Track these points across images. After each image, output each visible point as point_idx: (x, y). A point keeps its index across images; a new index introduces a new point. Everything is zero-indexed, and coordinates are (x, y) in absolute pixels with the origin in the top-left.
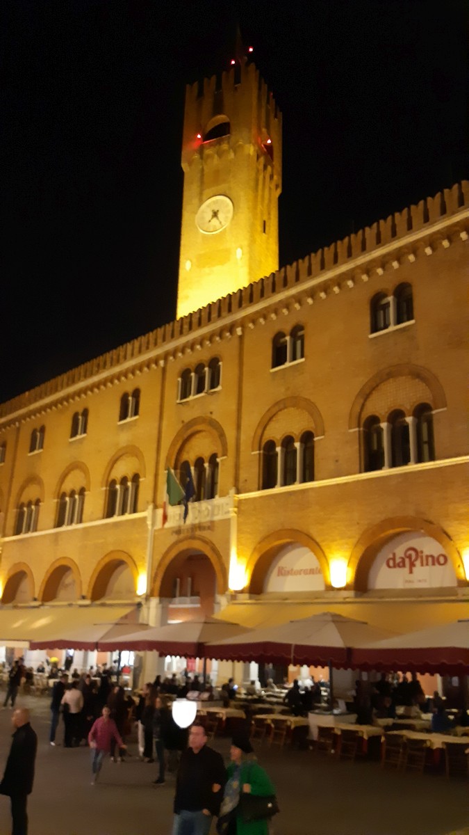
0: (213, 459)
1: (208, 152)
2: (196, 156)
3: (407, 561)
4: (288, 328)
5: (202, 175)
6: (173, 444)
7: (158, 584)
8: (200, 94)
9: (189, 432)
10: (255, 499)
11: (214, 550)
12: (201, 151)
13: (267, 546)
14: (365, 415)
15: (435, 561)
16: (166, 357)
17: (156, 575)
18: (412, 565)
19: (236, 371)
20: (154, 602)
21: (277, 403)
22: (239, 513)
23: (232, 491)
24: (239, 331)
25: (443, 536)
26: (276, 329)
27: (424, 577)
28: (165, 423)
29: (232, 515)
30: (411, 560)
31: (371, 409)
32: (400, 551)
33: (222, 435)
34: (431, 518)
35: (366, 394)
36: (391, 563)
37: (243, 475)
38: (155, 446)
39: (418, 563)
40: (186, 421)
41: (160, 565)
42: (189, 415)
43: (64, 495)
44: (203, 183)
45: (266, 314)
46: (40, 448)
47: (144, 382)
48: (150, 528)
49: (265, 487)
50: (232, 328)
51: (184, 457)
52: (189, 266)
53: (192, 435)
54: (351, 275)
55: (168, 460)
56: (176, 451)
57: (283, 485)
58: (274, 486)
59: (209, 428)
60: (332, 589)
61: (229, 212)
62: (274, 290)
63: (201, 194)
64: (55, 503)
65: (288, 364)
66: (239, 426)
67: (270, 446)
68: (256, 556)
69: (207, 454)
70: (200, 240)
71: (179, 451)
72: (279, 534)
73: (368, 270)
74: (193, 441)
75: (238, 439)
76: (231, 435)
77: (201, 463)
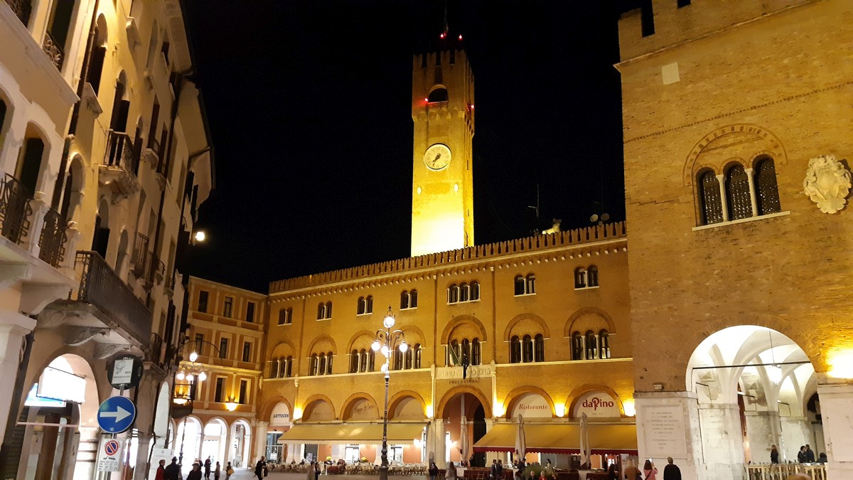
0: (475, 341)
1: (431, 110)
2: (423, 112)
3: (593, 404)
4: (525, 274)
5: (428, 127)
6: (446, 329)
7: (442, 411)
8: (424, 65)
9: (458, 323)
10: (507, 367)
11: (481, 394)
12: (427, 108)
13: (516, 394)
14: (572, 331)
15: (608, 404)
16: (437, 273)
17: (439, 406)
18: (596, 406)
19: (491, 292)
20: (439, 422)
21: (520, 315)
22: (496, 374)
23: (493, 362)
24: (492, 269)
25: (614, 394)
26: (517, 272)
27: (602, 412)
28: (438, 315)
29: (493, 374)
30: (596, 403)
31: (575, 328)
32: (590, 399)
33: (482, 328)
34: (608, 385)
35: (573, 320)
36: (585, 405)
37: (498, 354)
38: (433, 328)
39: (599, 405)
40: (455, 316)
41: (442, 401)
42: (457, 313)
43: (356, 351)
44: (428, 132)
45: (510, 262)
46: (328, 317)
47: (419, 285)
48: (433, 379)
49: (513, 361)
50: (487, 266)
51: (454, 337)
52: (419, 190)
53: (460, 325)
54: (564, 254)
55: (443, 338)
56: (449, 334)
57: (525, 361)
58: (519, 361)
59: (473, 323)
60: (557, 417)
61: (448, 157)
62: (515, 250)
63: (427, 141)
64: (348, 356)
65: (525, 294)
66: (494, 325)
67: (515, 338)
68: (510, 399)
69: (470, 339)
70: (427, 174)
71: (451, 333)
72: (524, 387)
73: (574, 253)
74: (460, 329)
75: (494, 332)
76: (489, 329)
77: (465, 342)
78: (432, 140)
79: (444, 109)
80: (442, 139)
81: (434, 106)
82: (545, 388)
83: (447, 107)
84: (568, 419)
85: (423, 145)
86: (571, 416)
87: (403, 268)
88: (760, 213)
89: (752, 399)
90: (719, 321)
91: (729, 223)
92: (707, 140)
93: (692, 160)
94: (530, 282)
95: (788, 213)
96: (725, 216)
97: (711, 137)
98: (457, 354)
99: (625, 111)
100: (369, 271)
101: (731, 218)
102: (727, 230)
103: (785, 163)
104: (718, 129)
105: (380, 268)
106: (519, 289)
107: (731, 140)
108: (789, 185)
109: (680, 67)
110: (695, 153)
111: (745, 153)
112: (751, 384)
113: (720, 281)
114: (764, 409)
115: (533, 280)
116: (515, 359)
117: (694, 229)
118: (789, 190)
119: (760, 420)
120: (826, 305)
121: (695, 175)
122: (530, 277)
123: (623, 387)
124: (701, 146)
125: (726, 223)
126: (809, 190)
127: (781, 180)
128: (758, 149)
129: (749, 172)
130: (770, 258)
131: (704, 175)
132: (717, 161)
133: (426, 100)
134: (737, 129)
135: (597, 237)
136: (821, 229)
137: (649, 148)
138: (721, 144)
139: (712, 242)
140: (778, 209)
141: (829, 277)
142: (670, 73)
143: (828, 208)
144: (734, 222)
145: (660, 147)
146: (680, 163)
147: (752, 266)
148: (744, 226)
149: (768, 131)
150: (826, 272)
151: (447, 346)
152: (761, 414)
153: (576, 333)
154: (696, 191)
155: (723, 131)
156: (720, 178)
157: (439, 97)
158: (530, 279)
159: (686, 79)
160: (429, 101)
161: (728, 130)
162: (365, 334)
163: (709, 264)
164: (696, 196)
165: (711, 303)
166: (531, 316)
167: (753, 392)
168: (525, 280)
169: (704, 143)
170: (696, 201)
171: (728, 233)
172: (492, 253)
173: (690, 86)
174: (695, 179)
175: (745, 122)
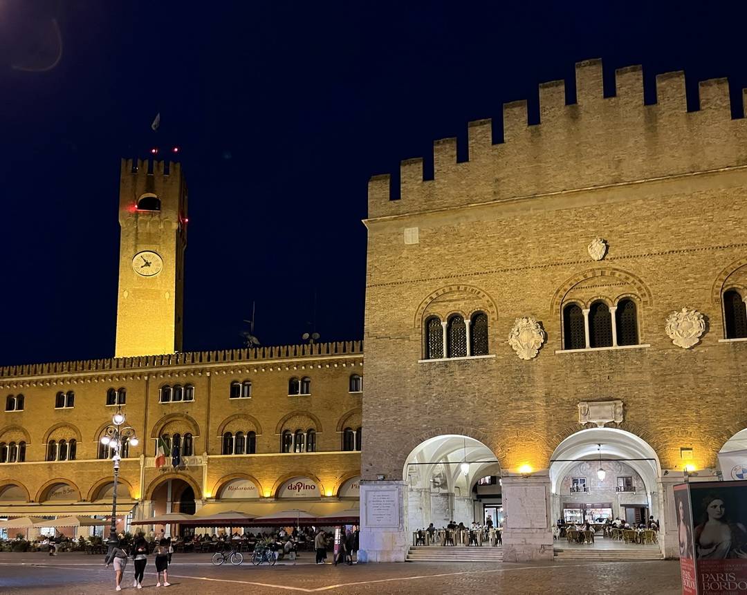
0: (188, 436)
1: (142, 217)
2: (132, 218)
4: (241, 380)
5: (137, 233)
6: (158, 424)
8: (134, 170)
9: (169, 420)
10: (219, 458)
12: (136, 215)
13: (226, 479)
15: (310, 487)
16: (149, 375)
18: (299, 489)
19: (206, 393)
20: (148, 503)
22: (208, 464)
23: (205, 454)
25: (315, 478)
26: (233, 379)
28: (149, 412)
29: (204, 464)
30: (298, 487)
33: (196, 425)
34: (311, 472)
35: (285, 420)
36: (290, 487)
37: (211, 447)
38: (142, 423)
39: (302, 488)
40: (167, 413)
42: (169, 411)
43: (53, 441)
44: (137, 238)
45: (226, 369)
46: (19, 409)
47: (129, 385)
48: (142, 467)
49: (225, 453)
50: (202, 371)
51: (165, 432)
52: (126, 294)
53: (171, 421)
54: (280, 365)
55: (154, 432)
56: (160, 429)
57: (236, 453)
58: (231, 453)
59: (186, 420)
60: (264, 497)
61: (159, 265)
62: (232, 359)
63: (136, 246)
64: (44, 446)
65: (240, 398)
66: (208, 423)
67: (229, 434)
68: (220, 484)
69: (183, 433)
70: (135, 279)
71: (163, 428)
72: (234, 474)
73: (289, 365)
74: (172, 425)
75: (208, 429)
76: (202, 425)
77: (177, 437)
78: (141, 247)
79: (156, 218)
80: (153, 248)
81: (144, 214)
82: (254, 475)
83: (159, 217)
84: (274, 499)
85: (132, 251)
86: (277, 497)
87: (111, 368)
88: (472, 354)
89: (437, 484)
90: (433, 430)
91: (448, 359)
92: (437, 294)
93: (422, 308)
94: (246, 388)
95: (494, 356)
96: (445, 354)
97: (441, 292)
98: (168, 446)
99: (369, 260)
100: (69, 367)
101: (449, 356)
102: (446, 364)
103: (496, 319)
104: (447, 286)
105: (83, 366)
106: (235, 392)
107: (455, 297)
108: (497, 335)
109: (420, 231)
110: (426, 303)
111: (466, 308)
112: (437, 473)
113: (437, 401)
114: (445, 491)
115: (249, 386)
116: (227, 450)
117: (419, 361)
118: (497, 339)
119: (442, 500)
120: (514, 423)
121: (424, 320)
122: (246, 383)
123: (324, 474)
124: (431, 298)
125: (445, 359)
126: (512, 341)
127: (491, 331)
128: (477, 306)
129: (467, 322)
130: (477, 387)
131: (431, 321)
132: (442, 312)
133: (136, 206)
134: (462, 288)
135: (312, 353)
136: (517, 370)
137: (387, 294)
138: (448, 299)
139: (433, 372)
140: (486, 352)
141: (519, 403)
142: (411, 235)
143: (524, 355)
144: (452, 359)
145: (398, 294)
146: (412, 309)
147: (462, 392)
148: (460, 363)
149: (486, 293)
150: (517, 400)
151: (157, 439)
152: (443, 495)
153: (287, 431)
154: (424, 333)
155: (451, 289)
156: (444, 324)
157: (150, 205)
158: (246, 385)
159: (424, 242)
160: (139, 208)
161: (454, 288)
162: (66, 426)
163: (429, 389)
164: (424, 336)
165: (428, 417)
166: (246, 416)
167: (438, 480)
168: (241, 385)
169: (434, 296)
170: (423, 341)
171: (446, 366)
172: (209, 360)
173: (426, 249)
174: (424, 323)
175: (468, 284)
